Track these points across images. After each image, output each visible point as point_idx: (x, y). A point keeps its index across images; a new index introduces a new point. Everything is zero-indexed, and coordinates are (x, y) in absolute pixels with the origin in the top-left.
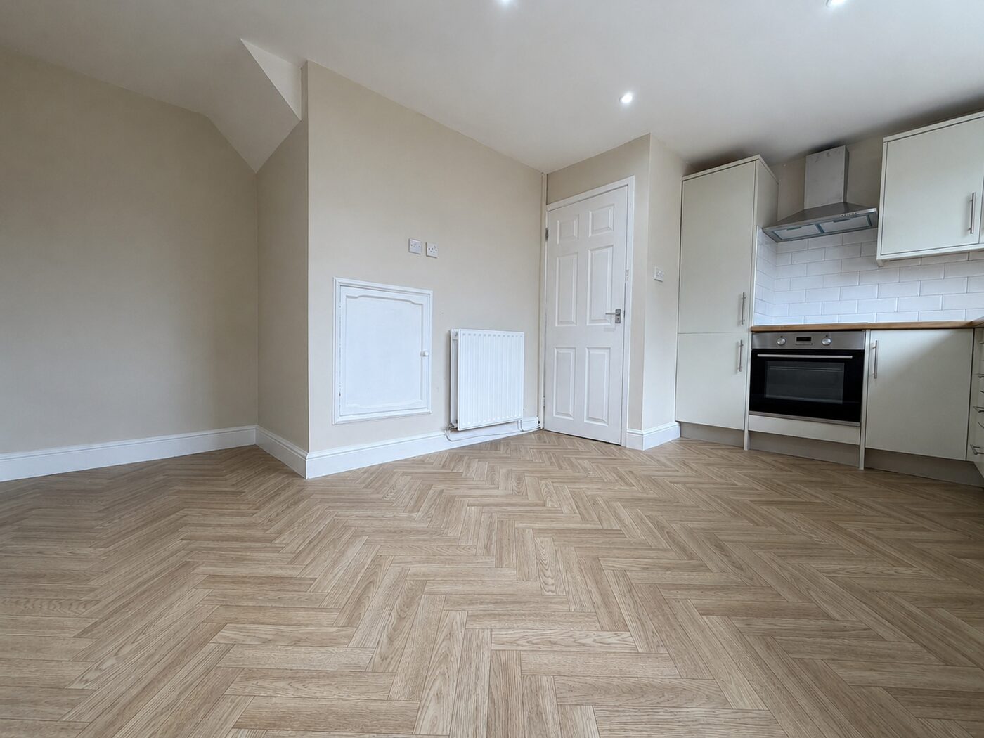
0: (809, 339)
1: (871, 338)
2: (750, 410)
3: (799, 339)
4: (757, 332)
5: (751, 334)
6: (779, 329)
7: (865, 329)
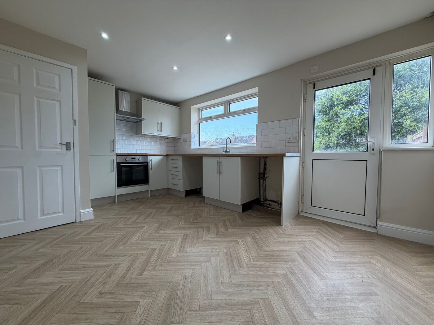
0: (135, 158)
1: (150, 158)
2: (117, 186)
3: (132, 158)
4: (118, 155)
5: (116, 156)
6: (127, 155)
7: (148, 156)
